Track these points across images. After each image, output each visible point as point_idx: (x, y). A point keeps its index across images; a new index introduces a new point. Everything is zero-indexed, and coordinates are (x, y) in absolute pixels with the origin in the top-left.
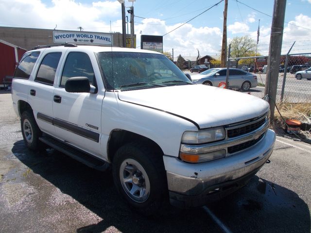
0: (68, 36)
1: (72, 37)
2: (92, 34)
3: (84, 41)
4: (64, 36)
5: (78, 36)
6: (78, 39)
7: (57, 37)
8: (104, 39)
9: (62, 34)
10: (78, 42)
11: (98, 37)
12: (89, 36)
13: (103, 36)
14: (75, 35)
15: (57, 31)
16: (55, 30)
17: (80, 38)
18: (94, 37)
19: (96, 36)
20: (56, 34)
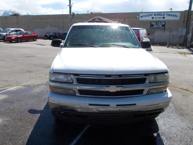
0: (148, 16)
1: (151, 16)
2: (164, 13)
3: (159, 18)
4: (146, 16)
5: (155, 15)
6: (154, 17)
7: (142, 17)
8: (173, 16)
9: (145, 14)
10: (154, 19)
11: (169, 15)
12: (162, 15)
13: (172, 14)
14: (153, 15)
15: (143, 13)
16: (141, 12)
17: (156, 16)
18: (166, 15)
19: (167, 14)
20: (141, 15)
